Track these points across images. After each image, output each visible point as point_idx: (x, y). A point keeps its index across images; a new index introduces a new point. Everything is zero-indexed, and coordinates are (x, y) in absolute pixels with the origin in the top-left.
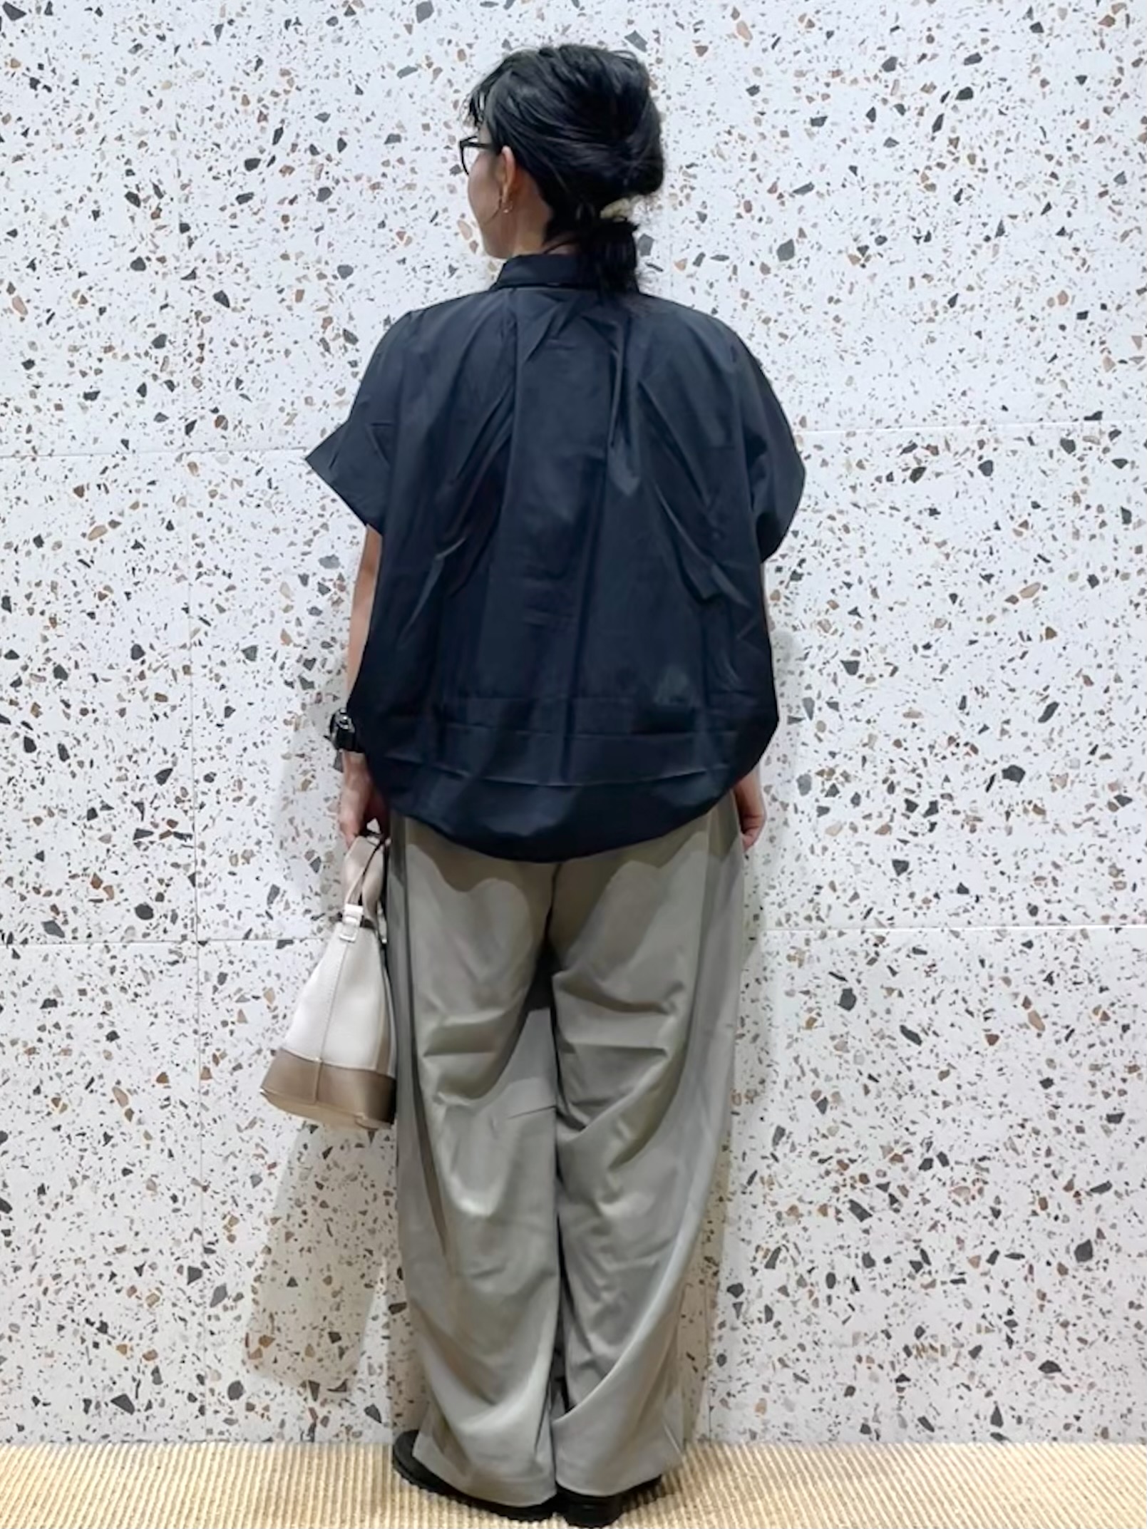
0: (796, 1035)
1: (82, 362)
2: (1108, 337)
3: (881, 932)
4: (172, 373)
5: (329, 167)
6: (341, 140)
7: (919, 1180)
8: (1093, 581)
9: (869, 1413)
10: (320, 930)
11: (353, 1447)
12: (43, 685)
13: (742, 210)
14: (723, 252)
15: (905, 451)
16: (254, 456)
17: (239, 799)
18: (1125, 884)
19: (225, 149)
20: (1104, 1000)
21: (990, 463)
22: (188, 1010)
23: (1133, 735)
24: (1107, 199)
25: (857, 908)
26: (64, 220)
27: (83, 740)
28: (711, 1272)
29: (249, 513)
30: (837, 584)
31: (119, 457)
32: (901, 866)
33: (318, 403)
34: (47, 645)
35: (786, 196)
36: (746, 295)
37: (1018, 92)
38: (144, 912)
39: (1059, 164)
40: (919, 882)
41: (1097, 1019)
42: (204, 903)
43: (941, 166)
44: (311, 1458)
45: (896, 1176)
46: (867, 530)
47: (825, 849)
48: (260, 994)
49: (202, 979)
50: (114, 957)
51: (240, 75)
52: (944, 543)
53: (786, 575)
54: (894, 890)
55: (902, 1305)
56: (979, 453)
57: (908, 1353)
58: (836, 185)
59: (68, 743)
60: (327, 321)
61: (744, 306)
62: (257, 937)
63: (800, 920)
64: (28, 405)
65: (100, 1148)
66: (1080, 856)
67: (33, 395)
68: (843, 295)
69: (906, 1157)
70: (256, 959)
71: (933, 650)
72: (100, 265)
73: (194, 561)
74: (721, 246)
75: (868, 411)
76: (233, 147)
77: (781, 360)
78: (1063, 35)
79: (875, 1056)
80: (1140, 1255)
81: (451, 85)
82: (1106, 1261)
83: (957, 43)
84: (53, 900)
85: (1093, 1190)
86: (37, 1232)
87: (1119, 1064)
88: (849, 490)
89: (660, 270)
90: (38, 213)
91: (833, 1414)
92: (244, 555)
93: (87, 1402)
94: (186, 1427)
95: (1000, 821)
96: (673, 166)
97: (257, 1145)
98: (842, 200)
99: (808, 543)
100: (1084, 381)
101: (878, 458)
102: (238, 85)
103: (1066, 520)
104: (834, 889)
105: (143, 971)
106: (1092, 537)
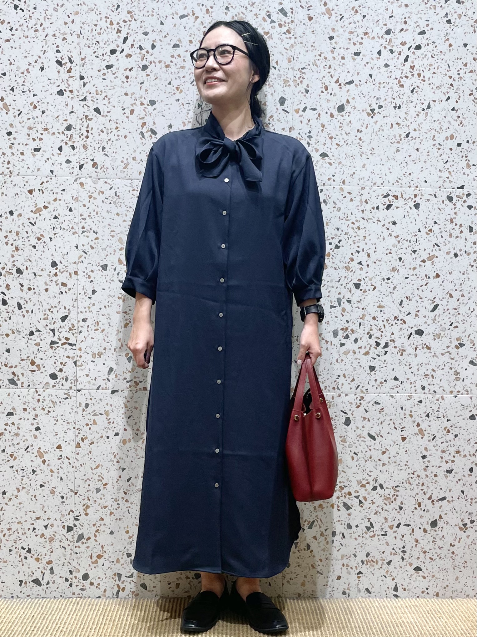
1: (34, 135)
2: (469, 155)
3: (362, 395)
4: (74, 142)
5: (148, 56)
6: (153, 44)
7: (371, 495)
8: (456, 255)
9: (346, 586)
10: (130, 386)
11: (134, 600)
12: (11, 276)
13: (323, 89)
14: (315, 107)
15: (385, 197)
16: (109, 181)
17: (97, 330)
18: (460, 379)
19: (101, 44)
20: (448, 424)
21: (419, 204)
22: (71, 418)
23: (467, 319)
24: (472, 97)
25: (354, 385)
26: (27, 70)
27: (29, 301)
29: (106, 207)
30: (353, 251)
31: (49, 178)
32: (372, 368)
33: (138, 159)
34: (14, 259)
35: (342, 84)
36: (323, 126)
37: (440, 48)
38: (53, 376)
39: (454, 80)
40: (379, 375)
41: (445, 432)
42: (80, 373)
43: (407, 77)
44: (115, 605)
45: (362, 493)
46: (367, 230)
47: (342, 360)
48: (103, 413)
49: (78, 406)
50: (39, 395)
51: (110, 12)
52: (398, 236)
53: (333, 246)
54: (369, 378)
55: (361, 544)
56: (414, 200)
57: (363, 563)
58: (363, 81)
59: (22, 302)
60: (144, 124)
61: (322, 131)
62: (103, 389)
63: (331, 389)
64: (8, 152)
65: (31, 476)
66: (443, 367)
67: (11, 147)
68: (363, 129)
69: (367, 485)
70: (102, 398)
71: (391, 280)
72: (43, 91)
73: (80, 226)
74: (314, 104)
75: (371, 179)
76: (105, 44)
77: (336, 155)
78: (459, 26)
79: (357, 445)
80: (456, 525)
81: (203, 24)
82: (442, 528)
83: (416, 25)
84: (13, 370)
85: (439, 500)
86: (1, 510)
87: (452, 450)
88: (361, 212)
89: (288, 113)
90: (16, 66)
91: (332, 587)
92: (103, 224)
93: (21, 582)
94: (63, 592)
95: (412, 351)
96: (296, 68)
97: (99, 476)
98: (365, 88)
99: (343, 233)
100: (458, 172)
101: (374, 199)
102: (108, 16)
103: (447, 230)
104: (345, 377)
105: (52, 402)
106: (457, 237)
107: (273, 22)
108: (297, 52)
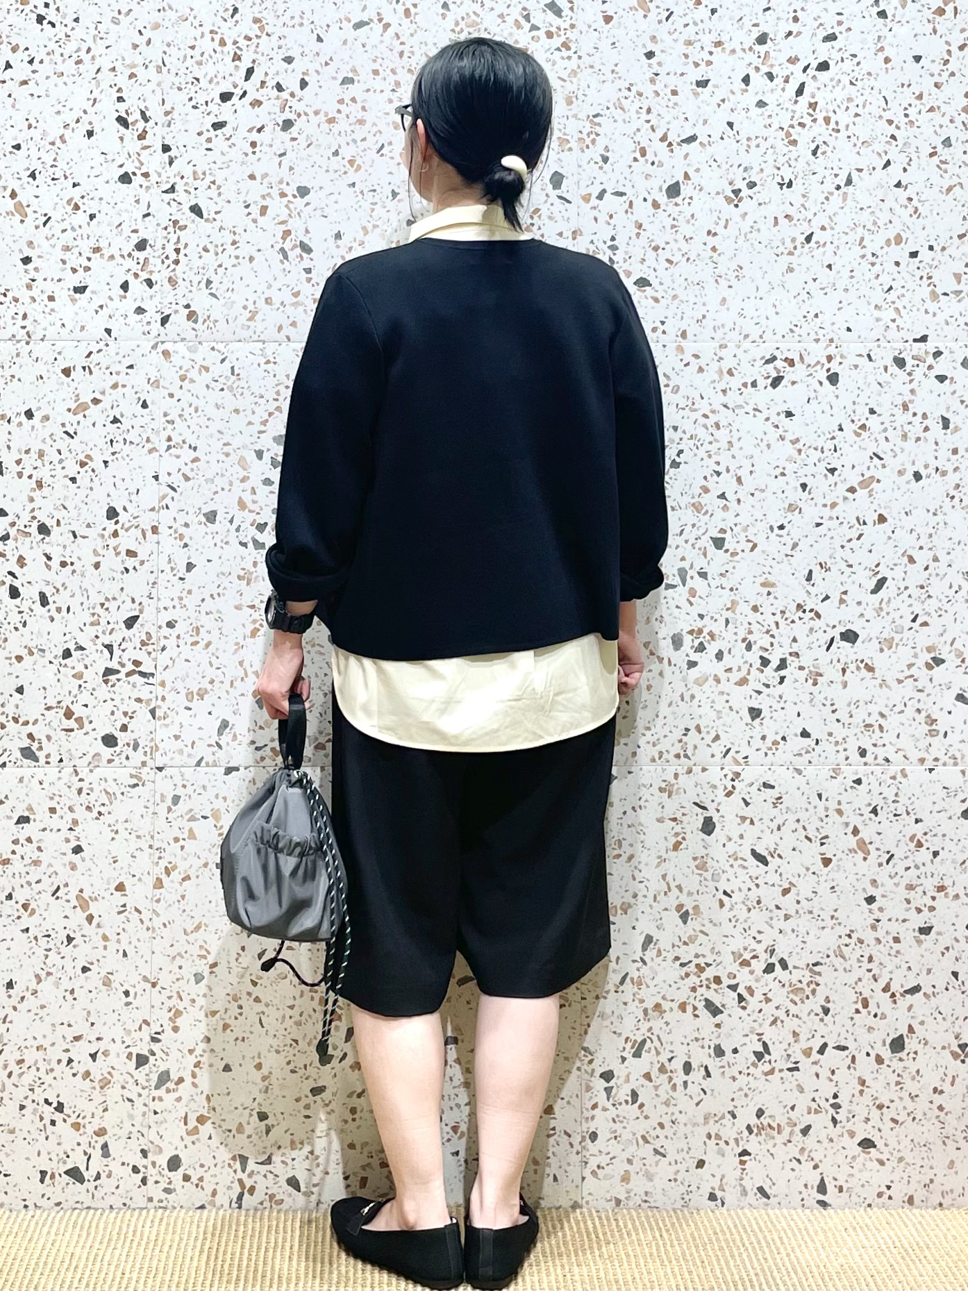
0: (664, 856)
1: (73, 260)
2: (934, 273)
3: (738, 769)
4: (151, 272)
5: (293, 102)
6: (303, 80)
7: (763, 982)
9: (715, 1183)
10: (263, 759)
11: (275, 1214)
12: (28, 540)
13: (638, 155)
14: (621, 189)
15: (768, 362)
16: (220, 346)
17: (197, 643)
18: (938, 731)
19: (204, 82)
20: (919, 829)
21: (836, 375)
22: (145, 826)
23: (947, 606)
24: (936, 159)
25: (718, 748)
26: (62, 137)
27: (61, 589)
28: (587, 1059)
29: (215, 396)
30: (708, 472)
31: (102, 343)
32: (755, 713)
33: (277, 302)
34: (33, 505)
35: (675, 144)
36: (640, 226)
37: (865, 67)
38: (109, 741)
39: (898, 128)
40: (770, 726)
41: (912, 846)
42: (162, 733)
43: (802, 125)
44: (238, 1224)
45: (744, 978)
46: (734, 429)
47: (693, 697)
48: (209, 814)
49: (158, 800)
50: (81, 780)
51: (218, 21)
52: (797, 440)
54: (749, 733)
55: (746, 1090)
56: (827, 366)
57: (751, 1132)
58: (716, 137)
59: (48, 591)
60: (287, 233)
61: (638, 235)
62: (207, 765)
63: (671, 757)
64: (24, 295)
65: (63, 948)
66: (900, 707)
67: (29, 287)
68: (719, 229)
69: (753, 962)
70: (206, 783)
71: (785, 531)
72: (92, 178)
73: (164, 435)
74: (620, 184)
75: (737, 329)
76: (210, 82)
77: (668, 282)
78: (904, 22)
79: (730, 874)
80: (944, 1048)
81: (398, 38)
82: (916, 1053)
83: (817, 23)
84: (30, 729)
85: (906, 992)
86: (4, 1022)
87: (930, 884)
88: (721, 393)
89: (569, 202)
90: (40, 131)
91: (686, 1184)
92: (208, 431)
93: (43, 1173)
94: (130, 1195)
95: (838, 676)
96: (582, 116)
97: (201, 947)
98: (719, 150)
99: (685, 437)
100: (914, 309)
101: (745, 367)
102: (216, 29)
103: (897, 424)
104: (699, 731)
105: (107, 793)
106: (918, 439)
107: (534, 28)
108: (584, 84)
